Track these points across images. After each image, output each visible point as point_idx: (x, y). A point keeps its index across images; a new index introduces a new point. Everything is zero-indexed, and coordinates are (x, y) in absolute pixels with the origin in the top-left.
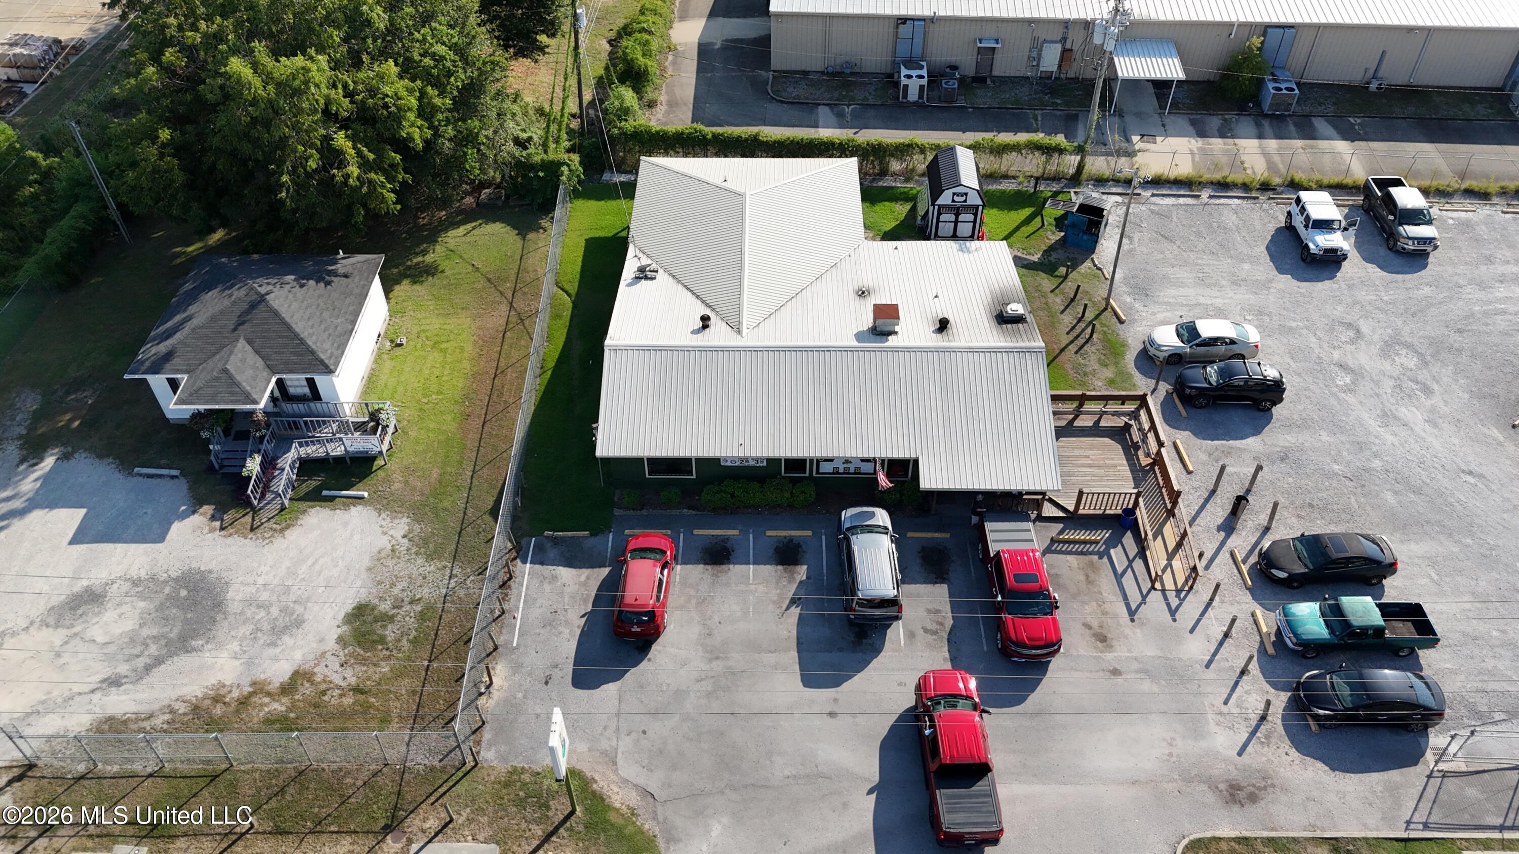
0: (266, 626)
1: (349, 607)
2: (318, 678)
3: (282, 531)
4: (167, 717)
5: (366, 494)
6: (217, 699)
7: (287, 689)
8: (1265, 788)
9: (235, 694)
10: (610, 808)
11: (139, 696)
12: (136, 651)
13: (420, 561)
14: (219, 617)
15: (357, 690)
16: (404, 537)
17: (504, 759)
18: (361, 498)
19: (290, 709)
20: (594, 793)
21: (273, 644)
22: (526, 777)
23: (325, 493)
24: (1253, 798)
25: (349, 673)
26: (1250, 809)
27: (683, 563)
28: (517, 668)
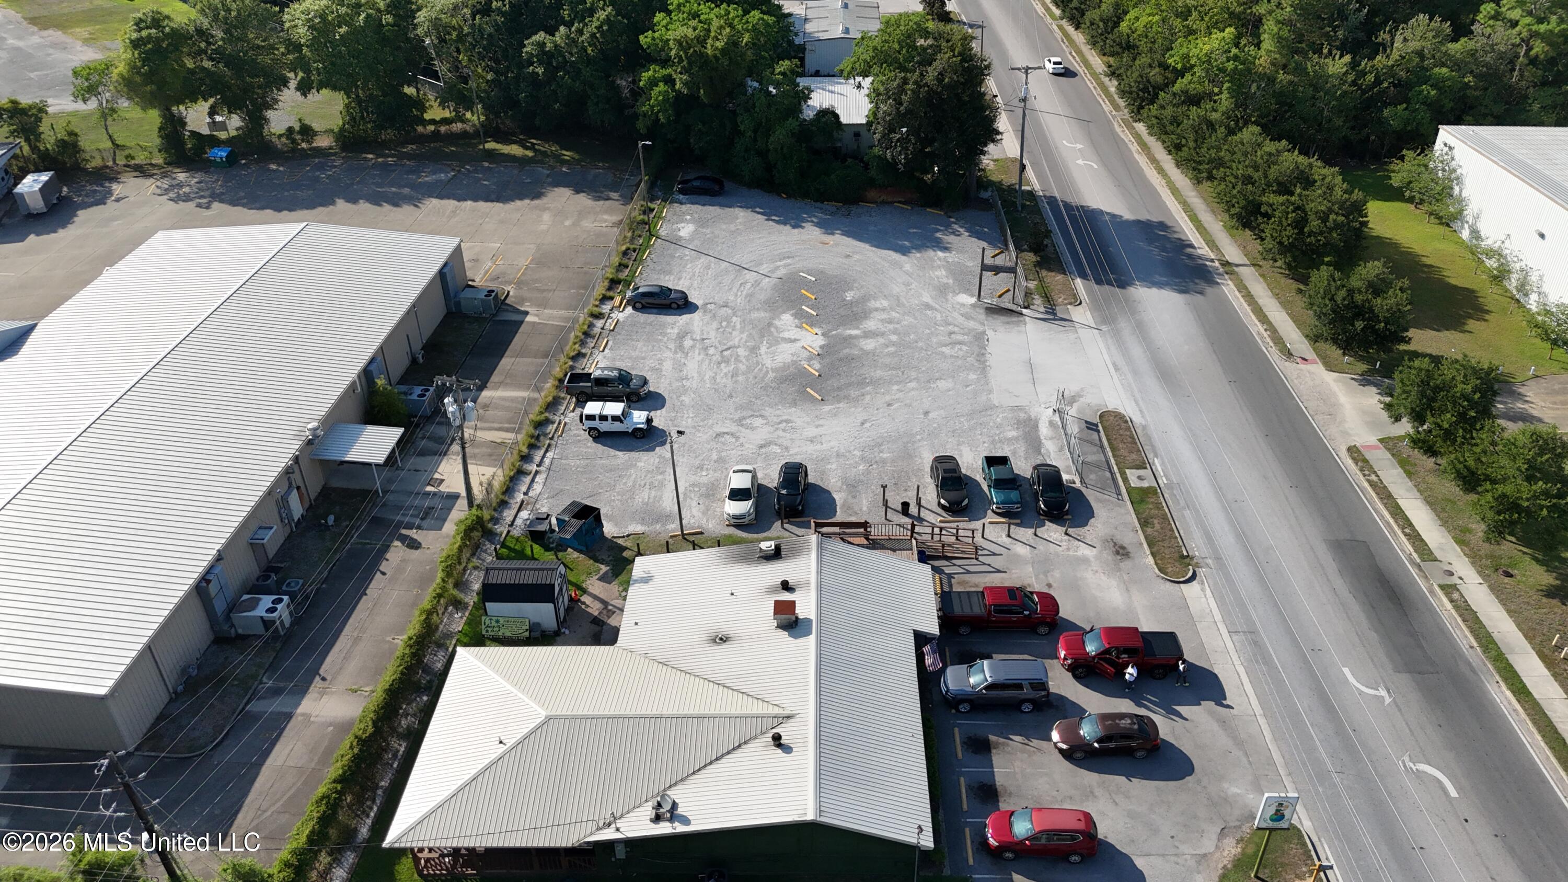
8: (1114, 542)
24: (1124, 547)
26: (1131, 550)
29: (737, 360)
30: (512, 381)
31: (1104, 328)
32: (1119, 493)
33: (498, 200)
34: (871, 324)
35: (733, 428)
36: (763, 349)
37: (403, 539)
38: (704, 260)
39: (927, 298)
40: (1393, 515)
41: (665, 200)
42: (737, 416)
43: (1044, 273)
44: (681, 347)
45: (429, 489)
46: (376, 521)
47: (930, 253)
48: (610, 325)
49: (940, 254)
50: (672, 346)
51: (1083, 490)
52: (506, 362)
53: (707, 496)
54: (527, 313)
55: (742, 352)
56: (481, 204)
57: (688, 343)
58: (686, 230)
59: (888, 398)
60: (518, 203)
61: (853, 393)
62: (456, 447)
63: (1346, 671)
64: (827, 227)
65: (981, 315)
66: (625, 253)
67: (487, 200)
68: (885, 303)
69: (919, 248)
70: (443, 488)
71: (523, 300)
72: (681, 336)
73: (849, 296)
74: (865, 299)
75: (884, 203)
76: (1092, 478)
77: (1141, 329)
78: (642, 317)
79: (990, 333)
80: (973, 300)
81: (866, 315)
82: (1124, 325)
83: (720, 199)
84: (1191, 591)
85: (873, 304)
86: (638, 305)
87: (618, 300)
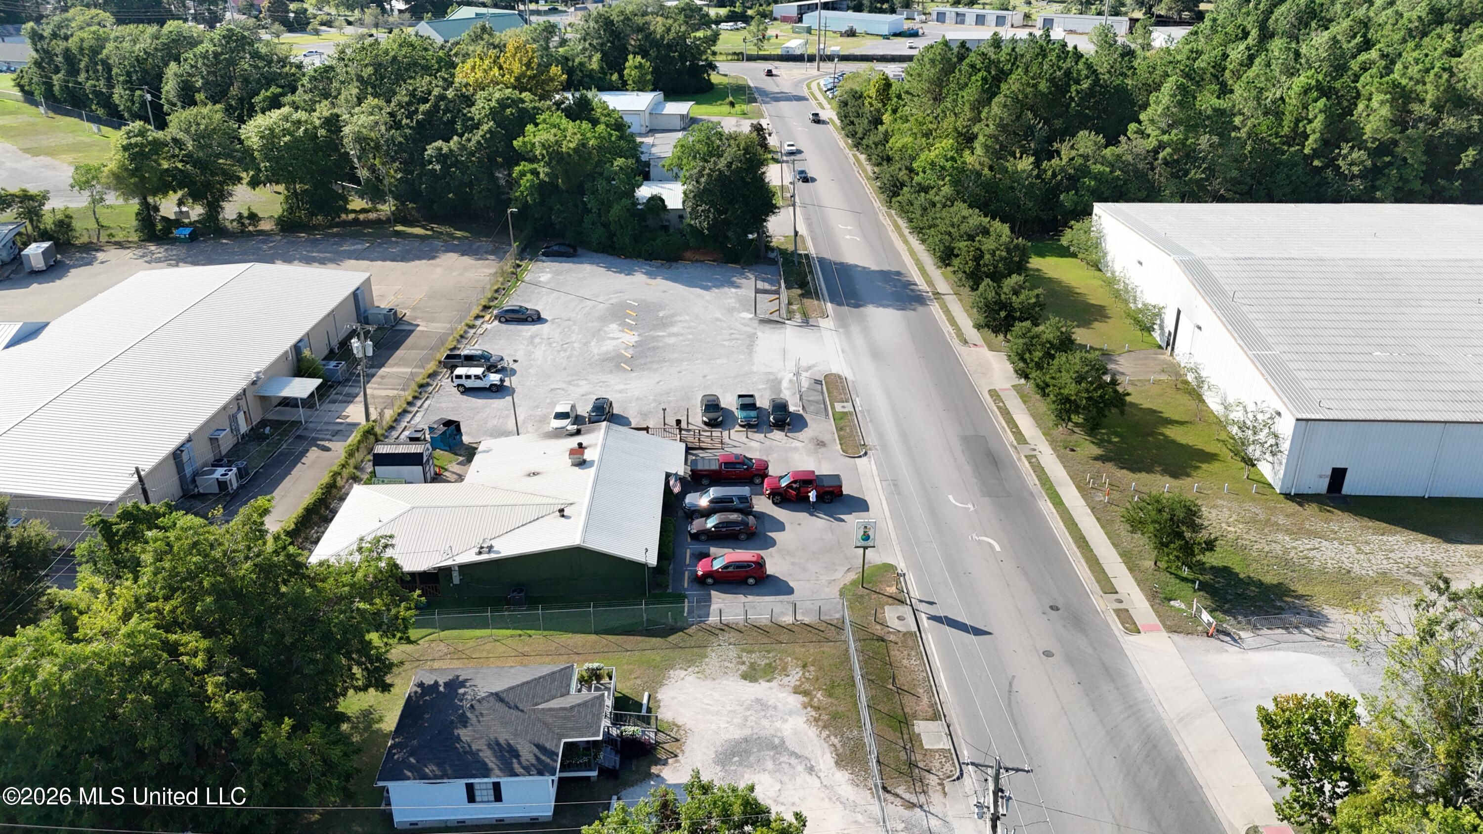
0: (763, 713)
1: (744, 683)
2: (798, 683)
3: (678, 726)
4: (832, 738)
5: (647, 695)
6: (816, 720)
7: (806, 693)
8: (818, 439)
9: (813, 713)
11: (819, 753)
12: (786, 766)
13: (707, 660)
14: (755, 736)
15: (804, 667)
16: (686, 670)
18: (650, 696)
21: (775, 708)
24: (823, 442)
25: (793, 673)
26: (827, 443)
29: (573, 349)
30: (403, 362)
31: (841, 330)
32: (827, 415)
33: (402, 261)
34: (675, 329)
35: (564, 386)
36: (592, 344)
37: (318, 446)
38: (556, 294)
39: (718, 315)
40: (1007, 423)
41: (531, 260)
42: (569, 378)
43: (805, 300)
44: (532, 343)
45: (338, 420)
46: (299, 437)
47: (726, 289)
48: (481, 331)
49: (733, 290)
50: (525, 342)
51: (804, 415)
52: (400, 353)
53: (540, 421)
54: (418, 325)
55: (576, 345)
56: (388, 263)
57: (537, 340)
58: (545, 277)
59: (679, 369)
60: (417, 262)
61: (655, 366)
62: (360, 398)
63: (951, 497)
64: (651, 275)
65: (756, 323)
66: (497, 291)
67: (393, 260)
68: (687, 318)
69: (717, 287)
70: (349, 420)
71: (416, 318)
72: (533, 337)
73: (661, 314)
74: (673, 315)
75: (697, 261)
76: (811, 408)
77: (866, 331)
78: (505, 327)
79: (759, 334)
80: (752, 316)
81: (672, 324)
82: (855, 330)
83: (575, 259)
84: (861, 462)
85: (678, 318)
86: (503, 319)
87: (487, 317)
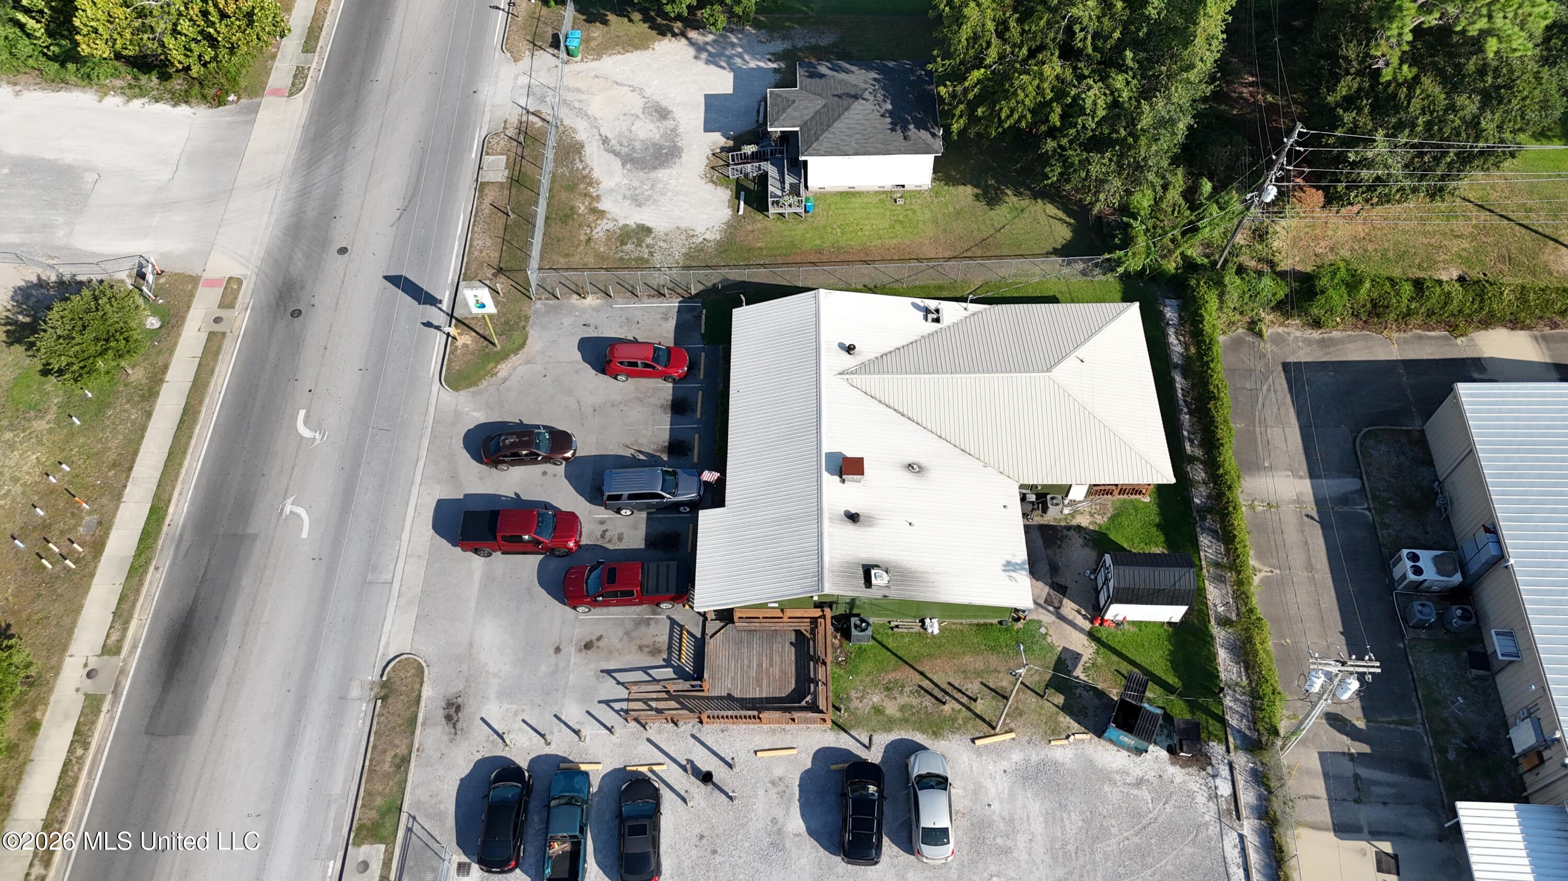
0: (637, 192)
1: (648, 224)
2: (599, 222)
3: (712, 181)
5: (741, 212)
6: (590, 184)
8: (454, 728)
9: (592, 190)
10: (498, 363)
11: (595, 153)
12: (625, 143)
13: (684, 251)
14: (647, 171)
15: (589, 240)
16: (704, 239)
17: (536, 312)
18: (738, 211)
19: (579, 215)
20: (508, 355)
21: (625, 198)
22: (523, 323)
23: (743, 193)
24: (448, 718)
25: (601, 234)
26: (441, 713)
27: (674, 388)
28: (597, 310)
63: (304, 535)
